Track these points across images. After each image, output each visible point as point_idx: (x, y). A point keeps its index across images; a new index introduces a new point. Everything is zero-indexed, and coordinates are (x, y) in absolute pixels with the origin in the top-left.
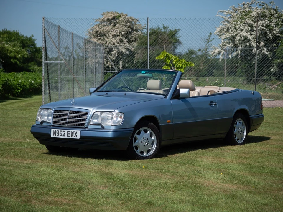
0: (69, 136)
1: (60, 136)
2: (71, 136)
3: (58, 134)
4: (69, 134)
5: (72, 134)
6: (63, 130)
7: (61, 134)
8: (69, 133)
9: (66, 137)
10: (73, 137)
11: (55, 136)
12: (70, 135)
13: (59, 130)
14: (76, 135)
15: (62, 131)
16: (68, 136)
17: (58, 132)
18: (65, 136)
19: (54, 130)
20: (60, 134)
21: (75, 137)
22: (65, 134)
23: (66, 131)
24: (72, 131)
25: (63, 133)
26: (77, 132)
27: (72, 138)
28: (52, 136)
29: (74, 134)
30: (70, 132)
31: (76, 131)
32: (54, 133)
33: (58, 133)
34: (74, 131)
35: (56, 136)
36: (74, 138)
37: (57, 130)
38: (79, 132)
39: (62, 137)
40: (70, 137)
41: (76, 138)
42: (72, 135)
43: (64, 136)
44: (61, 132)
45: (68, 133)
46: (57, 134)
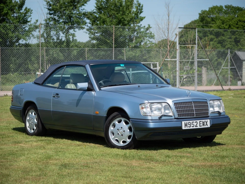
1: (192, 127)
3: (190, 126)
6: (195, 121)
7: (193, 126)
9: (199, 127)
10: (204, 126)
11: (186, 128)
12: (202, 125)
13: (191, 122)
14: (206, 124)
15: (194, 122)
16: (200, 126)
17: (189, 124)
18: (197, 126)
19: (185, 123)
20: (191, 126)
21: (206, 126)
22: (197, 124)
23: (198, 121)
24: (203, 121)
25: (195, 124)
26: (207, 121)
27: (204, 127)
28: (184, 128)
29: (205, 123)
30: (201, 122)
31: (206, 120)
32: (186, 125)
34: (205, 120)
35: (188, 128)
37: (188, 122)
38: (209, 121)
39: (195, 128)
40: (202, 127)
41: (207, 127)
42: (203, 125)
43: (196, 126)
44: (193, 123)
46: (188, 126)
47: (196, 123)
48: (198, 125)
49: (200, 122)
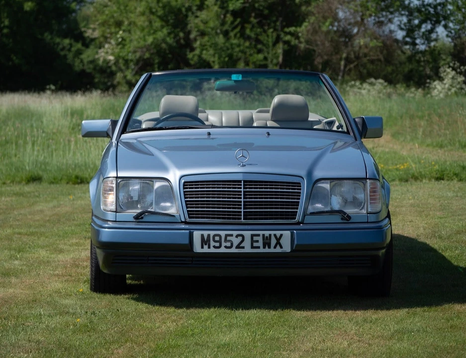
0: (259, 247)
1: (226, 247)
2: (264, 247)
3: (217, 244)
4: (257, 241)
5: (268, 241)
6: (235, 233)
7: (229, 244)
8: (255, 238)
9: (248, 250)
10: (269, 247)
11: (206, 250)
12: (260, 244)
13: (223, 233)
14: (278, 243)
15: (232, 235)
16: (253, 247)
17: (217, 238)
18: (243, 248)
19: (202, 235)
20: (224, 244)
21: (275, 247)
22: (242, 241)
23: (247, 234)
24: (267, 233)
25: (236, 241)
26: (281, 235)
27: (267, 250)
28: (198, 248)
29: (274, 241)
30: (258, 235)
31: (278, 233)
32: (205, 242)
33: (220, 242)
34: (273, 233)
35: (213, 250)
36: (272, 250)
37: (212, 233)
38: (287, 234)
39: (234, 250)
40: (261, 250)
41: (278, 250)
42: (267, 245)
43: (238, 247)
44: (229, 238)
45: (252, 238)
46: (213, 244)
47: (240, 239)
48: (247, 244)
49: (252, 236)
